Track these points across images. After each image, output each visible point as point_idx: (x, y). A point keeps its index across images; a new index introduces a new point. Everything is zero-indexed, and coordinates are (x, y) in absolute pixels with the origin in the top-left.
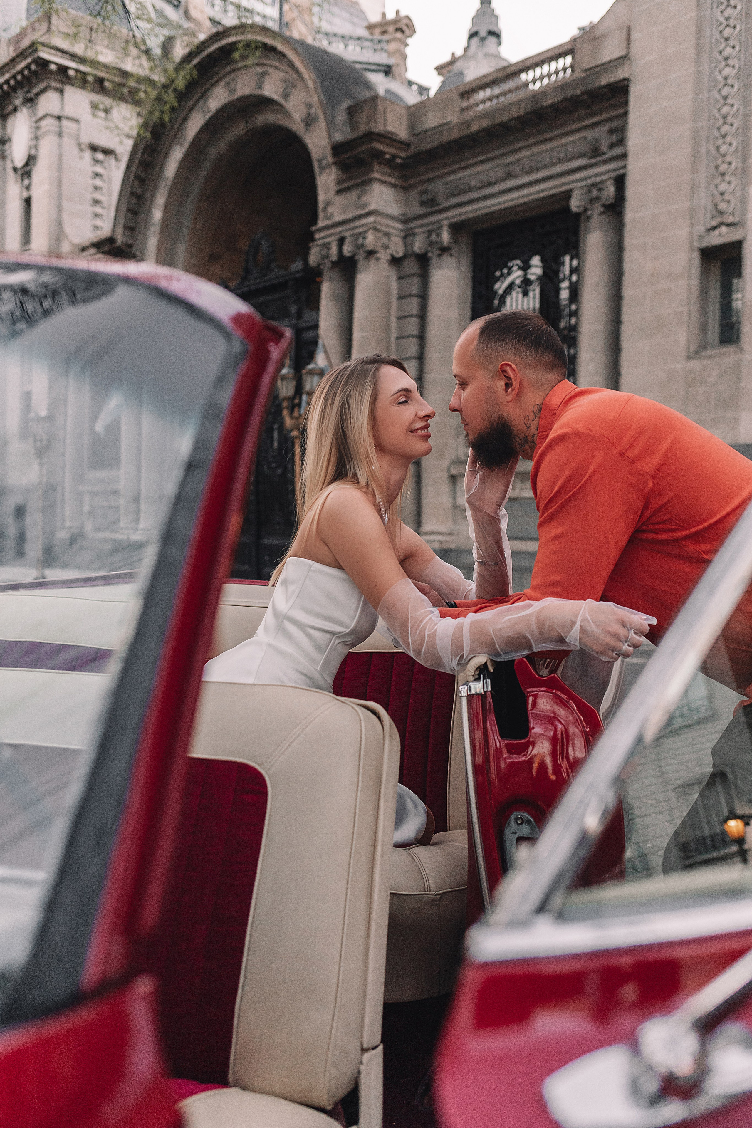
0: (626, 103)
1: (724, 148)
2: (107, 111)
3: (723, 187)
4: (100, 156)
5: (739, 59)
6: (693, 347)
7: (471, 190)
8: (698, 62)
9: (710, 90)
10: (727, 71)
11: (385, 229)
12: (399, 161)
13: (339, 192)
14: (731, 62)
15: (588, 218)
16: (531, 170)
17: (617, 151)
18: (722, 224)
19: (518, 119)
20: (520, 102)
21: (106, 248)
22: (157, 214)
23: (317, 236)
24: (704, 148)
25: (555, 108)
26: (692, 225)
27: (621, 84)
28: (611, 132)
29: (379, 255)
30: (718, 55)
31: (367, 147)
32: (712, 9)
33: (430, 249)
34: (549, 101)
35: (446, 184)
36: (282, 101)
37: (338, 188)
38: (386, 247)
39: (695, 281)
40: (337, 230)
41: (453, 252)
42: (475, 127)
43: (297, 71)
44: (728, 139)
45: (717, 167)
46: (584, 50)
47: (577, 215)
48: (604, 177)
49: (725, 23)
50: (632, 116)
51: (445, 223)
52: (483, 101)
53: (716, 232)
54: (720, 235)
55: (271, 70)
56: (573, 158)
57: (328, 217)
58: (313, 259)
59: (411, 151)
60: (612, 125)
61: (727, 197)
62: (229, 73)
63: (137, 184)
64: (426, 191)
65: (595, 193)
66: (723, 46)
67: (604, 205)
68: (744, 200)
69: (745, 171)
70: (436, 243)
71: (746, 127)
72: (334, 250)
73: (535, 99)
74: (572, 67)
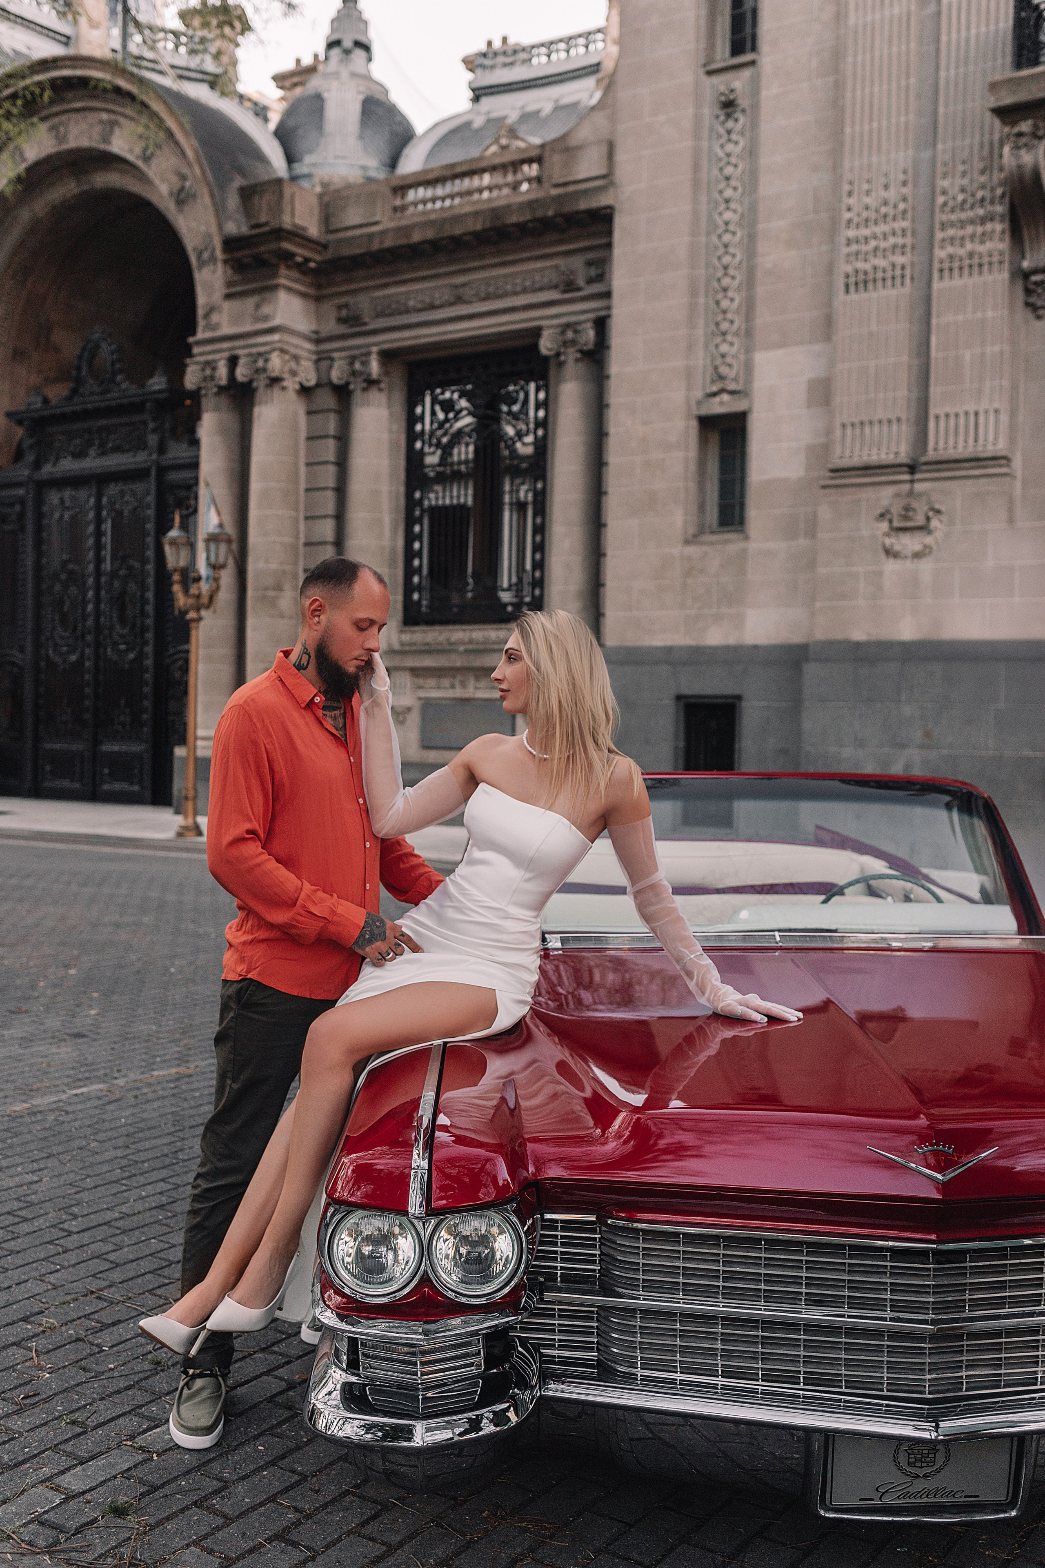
0: (610, 233)
1: (725, 304)
3: (724, 348)
5: (741, 203)
6: (692, 530)
7: (408, 311)
8: (695, 201)
9: (708, 234)
10: (728, 215)
11: (293, 351)
12: (312, 265)
13: (228, 297)
14: (733, 205)
15: (561, 364)
16: (488, 297)
17: (596, 288)
18: (723, 391)
19: (475, 234)
20: (476, 214)
23: (196, 350)
24: (702, 300)
25: (522, 227)
26: (689, 388)
27: (604, 211)
28: (589, 264)
29: (285, 384)
30: (717, 196)
31: (274, 246)
32: (710, 139)
33: (352, 379)
34: (514, 219)
35: (373, 299)
36: (140, 163)
37: (227, 291)
38: (294, 373)
39: (693, 453)
40: (226, 345)
41: (382, 385)
42: (416, 237)
43: (166, 129)
44: (730, 294)
45: (716, 324)
46: (555, 160)
47: (546, 359)
48: (582, 318)
49: (725, 160)
50: (618, 251)
51: (375, 349)
52: (424, 203)
53: (717, 399)
54: (721, 403)
55: (121, 120)
56: (541, 289)
57: (216, 327)
58: (191, 380)
59: (329, 255)
61: (728, 360)
62: (58, 114)
64: (346, 306)
65: (570, 335)
66: (722, 185)
67: (581, 351)
68: (749, 367)
69: (749, 333)
70: (361, 373)
71: (750, 282)
72: (222, 371)
73: (496, 213)
74: (539, 180)
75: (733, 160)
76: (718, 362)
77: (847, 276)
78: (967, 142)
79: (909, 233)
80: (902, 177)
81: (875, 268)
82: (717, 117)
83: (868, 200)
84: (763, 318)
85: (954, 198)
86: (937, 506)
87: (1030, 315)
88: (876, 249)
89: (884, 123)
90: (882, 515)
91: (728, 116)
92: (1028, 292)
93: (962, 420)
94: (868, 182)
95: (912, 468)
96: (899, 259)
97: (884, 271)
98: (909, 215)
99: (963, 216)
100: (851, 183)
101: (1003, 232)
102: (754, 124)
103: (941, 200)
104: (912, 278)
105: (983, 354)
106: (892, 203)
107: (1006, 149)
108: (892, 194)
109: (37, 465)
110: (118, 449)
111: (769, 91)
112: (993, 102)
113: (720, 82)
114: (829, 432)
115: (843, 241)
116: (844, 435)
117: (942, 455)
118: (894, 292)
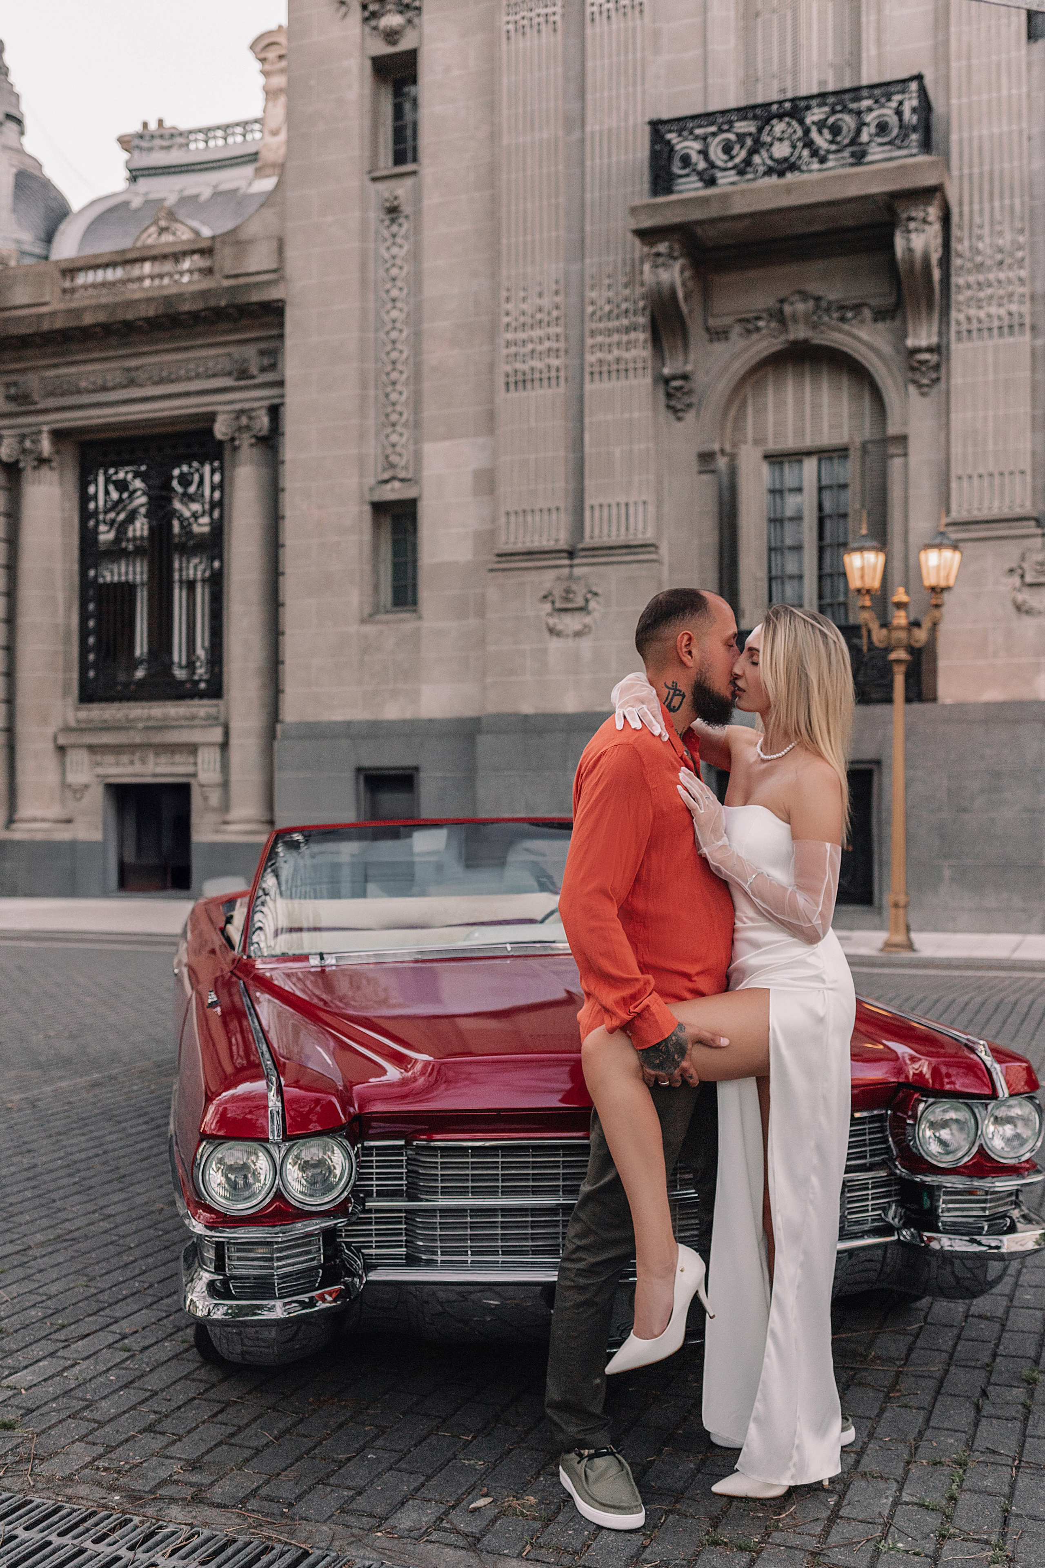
0: (281, 325)
1: (394, 396)
3: (394, 438)
5: (407, 303)
6: (367, 610)
7: (79, 392)
8: (364, 298)
9: (377, 330)
10: (395, 314)
14: (399, 304)
15: (236, 449)
16: (161, 381)
17: (269, 377)
18: (393, 478)
19: (147, 320)
20: (148, 300)
24: (371, 392)
25: (195, 316)
26: (362, 475)
27: (275, 305)
28: (262, 353)
30: (384, 295)
32: (376, 241)
33: (21, 457)
34: (187, 307)
35: (42, 379)
39: (367, 536)
41: (54, 464)
42: (88, 320)
44: (399, 387)
45: (387, 415)
46: (226, 253)
47: (221, 443)
48: (256, 404)
49: (392, 261)
50: (290, 343)
51: (45, 428)
52: (94, 286)
53: (389, 486)
54: (393, 490)
56: (214, 375)
61: (398, 449)
64: (15, 384)
65: (244, 421)
66: (389, 285)
67: (255, 437)
68: (418, 456)
69: (417, 424)
70: (31, 452)
71: (417, 377)
73: (168, 300)
74: (209, 271)
75: (399, 262)
76: (389, 450)
77: (507, 376)
78: (611, 258)
79: (562, 338)
80: (554, 287)
81: (532, 369)
82: (382, 221)
83: (524, 306)
84: (430, 411)
85: (601, 309)
86: (594, 589)
87: (671, 416)
88: (533, 351)
89: (537, 237)
90: (545, 597)
91: (393, 221)
92: (669, 396)
93: (614, 511)
94: (524, 289)
95: (571, 554)
96: (555, 362)
97: (541, 373)
98: (562, 322)
99: (611, 325)
100: (508, 290)
101: (645, 341)
102: (417, 230)
103: (590, 309)
104: (566, 380)
105: (631, 451)
106: (546, 310)
107: (647, 267)
108: (546, 302)
111: (431, 200)
112: (633, 224)
113: (384, 189)
114: (494, 519)
115: (503, 344)
116: (508, 522)
117: (597, 542)
118: (550, 392)
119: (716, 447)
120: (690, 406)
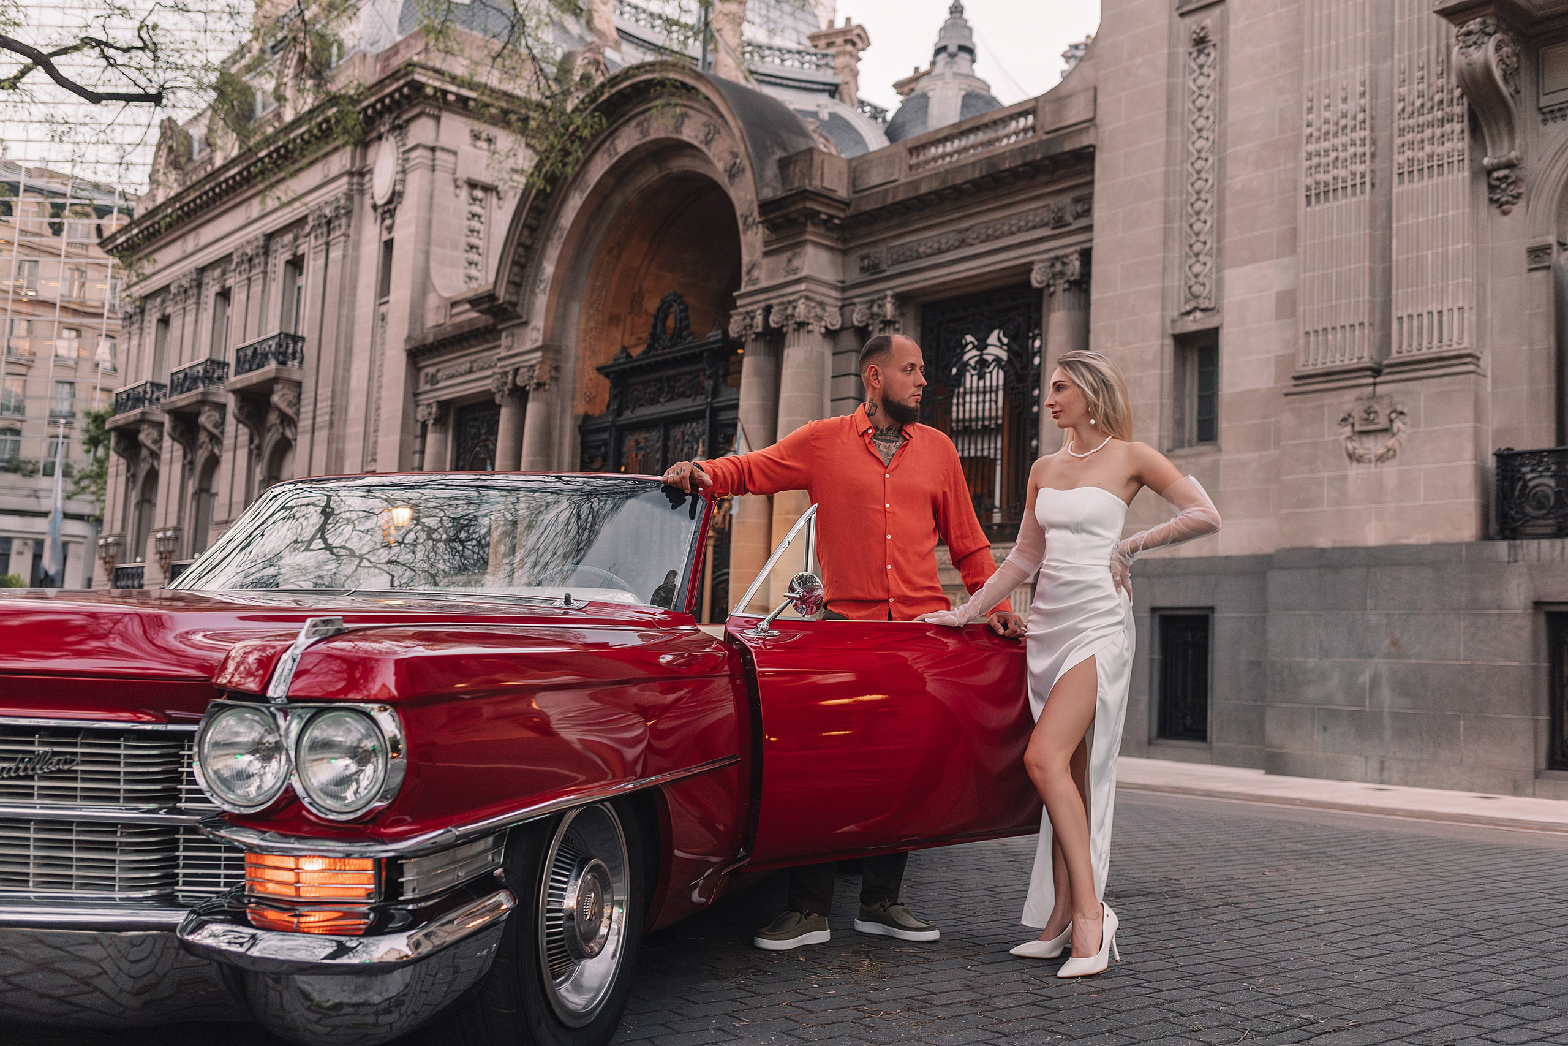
0: (1092, 171)
1: (1198, 226)
2: (489, 140)
3: (1197, 268)
4: (479, 194)
5: (1213, 131)
6: (1167, 443)
7: (919, 257)
8: (1169, 132)
9: (1182, 162)
10: (1200, 143)
11: (819, 298)
12: (837, 221)
13: (766, 254)
14: (1204, 134)
15: (1052, 295)
16: (988, 238)
18: (1196, 309)
19: (971, 181)
20: (974, 164)
21: (485, 306)
22: (549, 269)
23: (739, 303)
24: (1176, 225)
25: (1015, 172)
26: (1163, 309)
27: (1085, 151)
28: (1076, 201)
29: (810, 327)
30: (1190, 126)
31: (801, 206)
32: (1184, 75)
33: (870, 321)
34: (1007, 165)
35: (889, 249)
36: (703, 147)
37: (764, 249)
38: (820, 318)
39: (1169, 370)
40: (763, 297)
41: (897, 326)
42: (924, 189)
43: (722, 116)
44: (1203, 217)
45: (1191, 246)
46: (1047, 110)
47: (1040, 291)
48: (1068, 250)
49: (1198, 92)
50: (1098, 186)
51: (889, 293)
52: (935, 159)
53: (1191, 317)
54: (1195, 321)
55: (691, 112)
56: (1034, 227)
57: (755, 281)
58: (734, 328)
59: (850, 212)
60: (1078, 193)
62: (642, 112)
63: (526, 232)
64: (868, 256)
65: (1058, 267)
66: (1195, 116)
67: (1068, 281)
68: (1219, 284)
69: (1220, 252)
70: (878, 315)
71: (1221, 205)
72: (759, 319)
73: (990, 161)
74: (1033, 128)
76: (1192, 281)
77: (1308, 189)
78: (1425, 49)
79: (1368, 142)
80: (1359, 90)
81: (1336, 179)
82: (1190, 54)
83: (1327, 114)
84: (1232, 236)
85: (1411, 104)
86: (1399, 408)
87: (1496, 212)
88: (1337, 160)
89: (1342, 40)
90: (1344, 420)
91: (1200, 52)
92: (1492, 188)
93: (1425, 321)
94: (1328, 97)
95: (1377, 371)
96: (1359, 168)
97: (1344, 181)
98: (1368, 125)
99: (1421, 120)
100: (1311, 100)
101: (1463, 132)
102: (1223, 58)
103: (1399, 106)
104: (1373, 185)
105: (1445, 254)
106: (1351, 115)
107: (1455, 50)
108: (1352, 106)
109: (619, 412)
110: (682, 395)
111: (1238, 24)
113: (1192, 23)
114: (1294, 342)
115: (1304, 155)
116: (1308, 343)
117: (1406, 356)
118: (1355, 200)
119: (1552, 239)
120: (1518, 196)
